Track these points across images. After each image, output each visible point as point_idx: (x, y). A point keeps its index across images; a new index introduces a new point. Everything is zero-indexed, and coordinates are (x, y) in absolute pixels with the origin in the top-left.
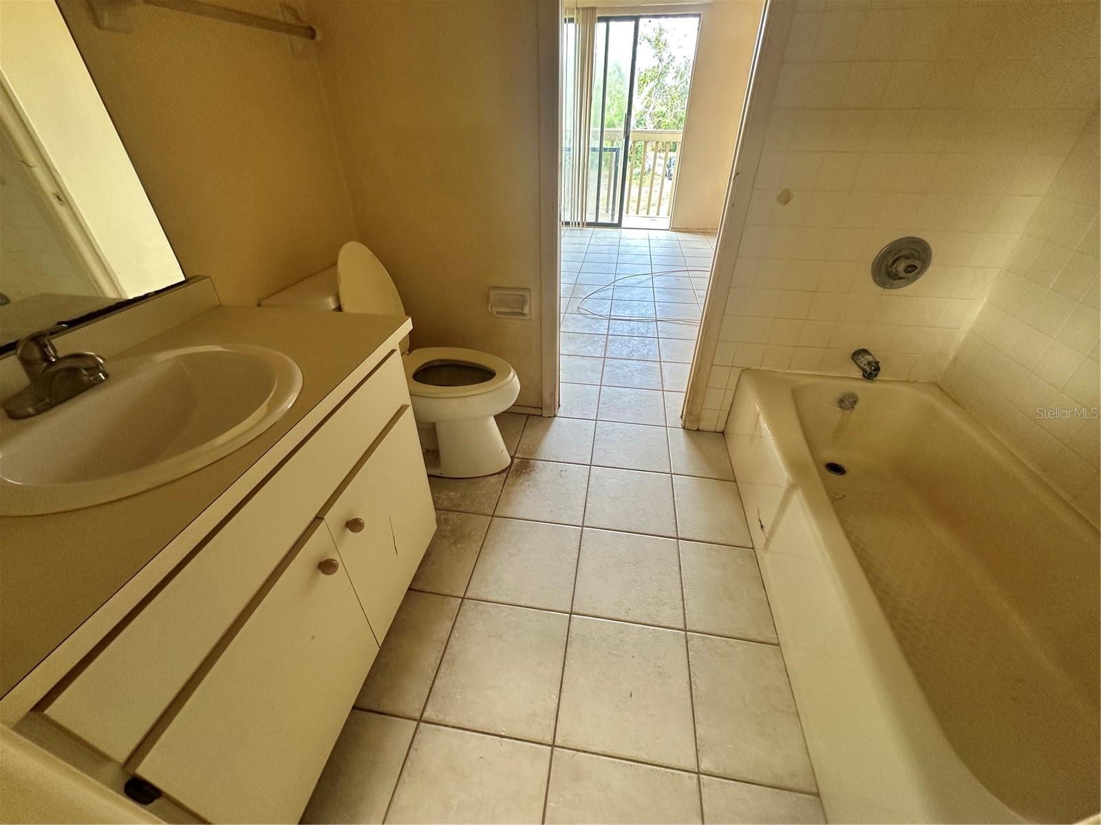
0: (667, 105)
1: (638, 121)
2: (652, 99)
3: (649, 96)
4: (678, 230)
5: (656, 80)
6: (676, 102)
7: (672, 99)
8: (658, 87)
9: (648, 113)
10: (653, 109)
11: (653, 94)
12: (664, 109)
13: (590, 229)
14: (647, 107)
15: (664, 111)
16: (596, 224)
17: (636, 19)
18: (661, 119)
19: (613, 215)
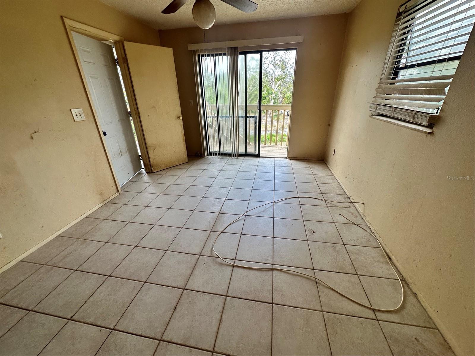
0: (287, 89)
1: (275, 95)
2: (281, 87)
3: (280, 85)
4: (292, 158)
5: (282, 80)
6: (291, 87)
7: (289, 86)
8: (283, 82)
9: (280, 92)
10: (281, 91)
11: (281, 84)
12: (286, 90)
13: (242, 158)
14: (279, 89)
15: (286, 91)
16: (246, 155)
17: (261, 53)
18: (285, 94)
19: (255, 150)
